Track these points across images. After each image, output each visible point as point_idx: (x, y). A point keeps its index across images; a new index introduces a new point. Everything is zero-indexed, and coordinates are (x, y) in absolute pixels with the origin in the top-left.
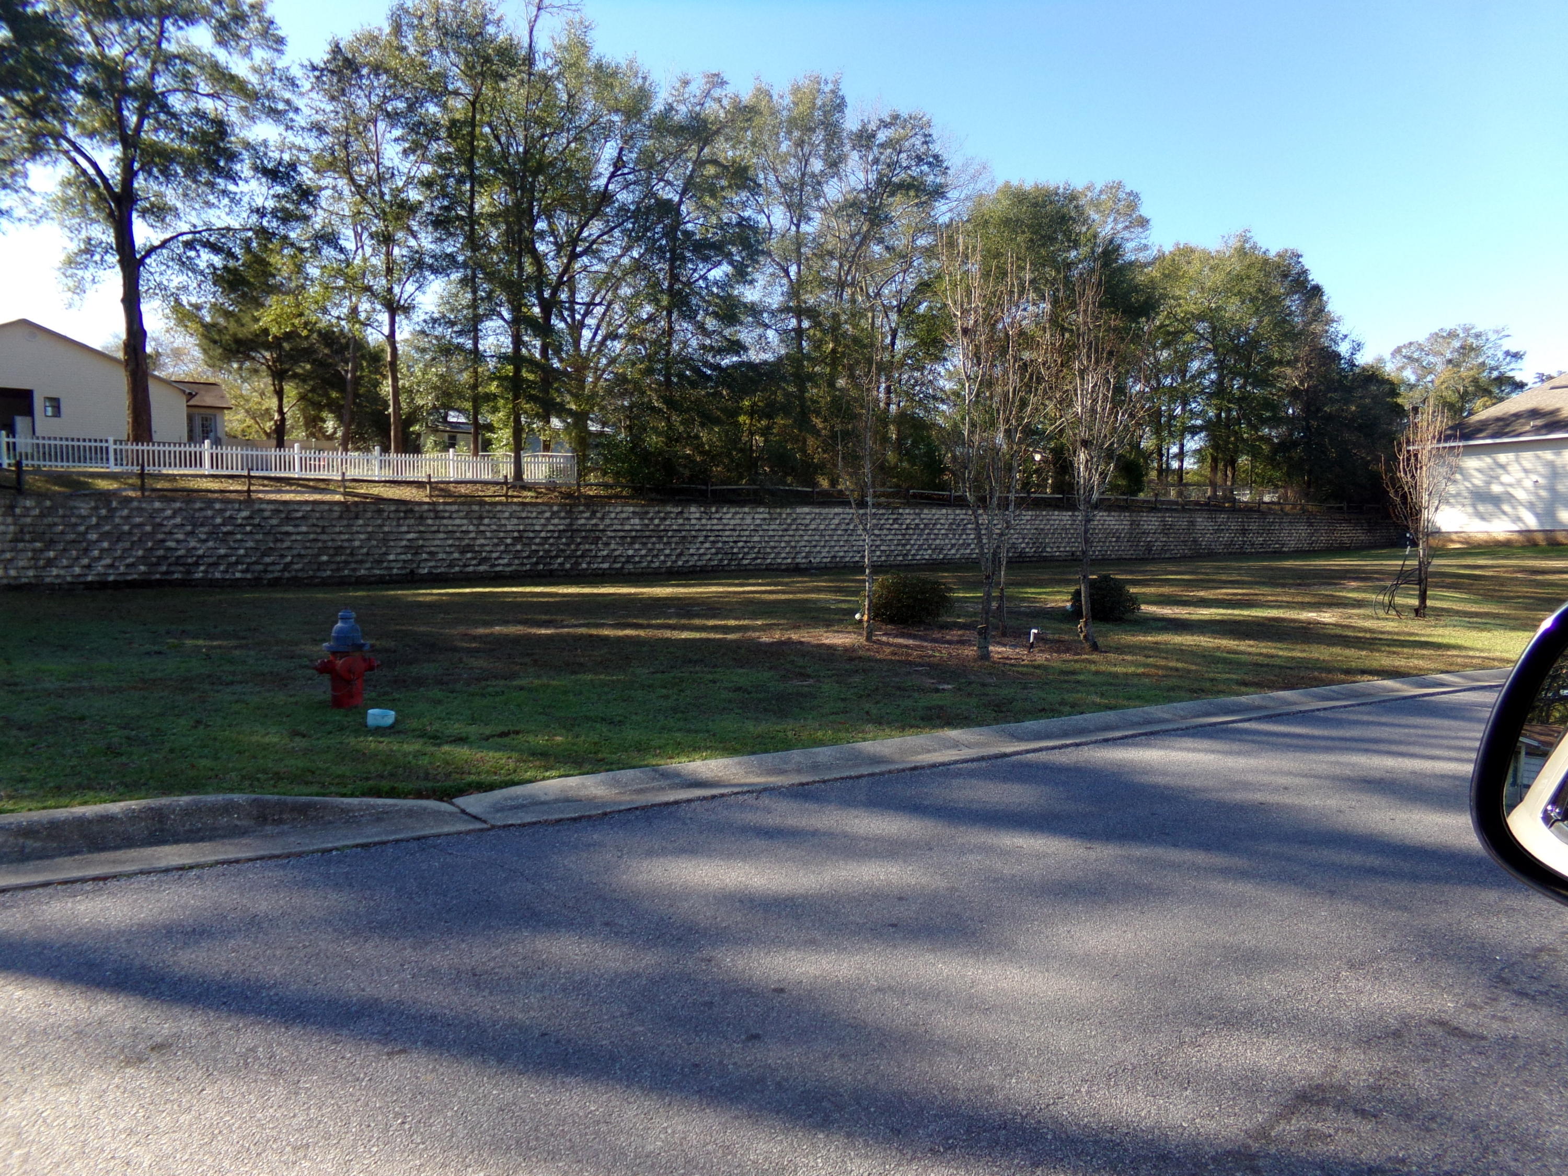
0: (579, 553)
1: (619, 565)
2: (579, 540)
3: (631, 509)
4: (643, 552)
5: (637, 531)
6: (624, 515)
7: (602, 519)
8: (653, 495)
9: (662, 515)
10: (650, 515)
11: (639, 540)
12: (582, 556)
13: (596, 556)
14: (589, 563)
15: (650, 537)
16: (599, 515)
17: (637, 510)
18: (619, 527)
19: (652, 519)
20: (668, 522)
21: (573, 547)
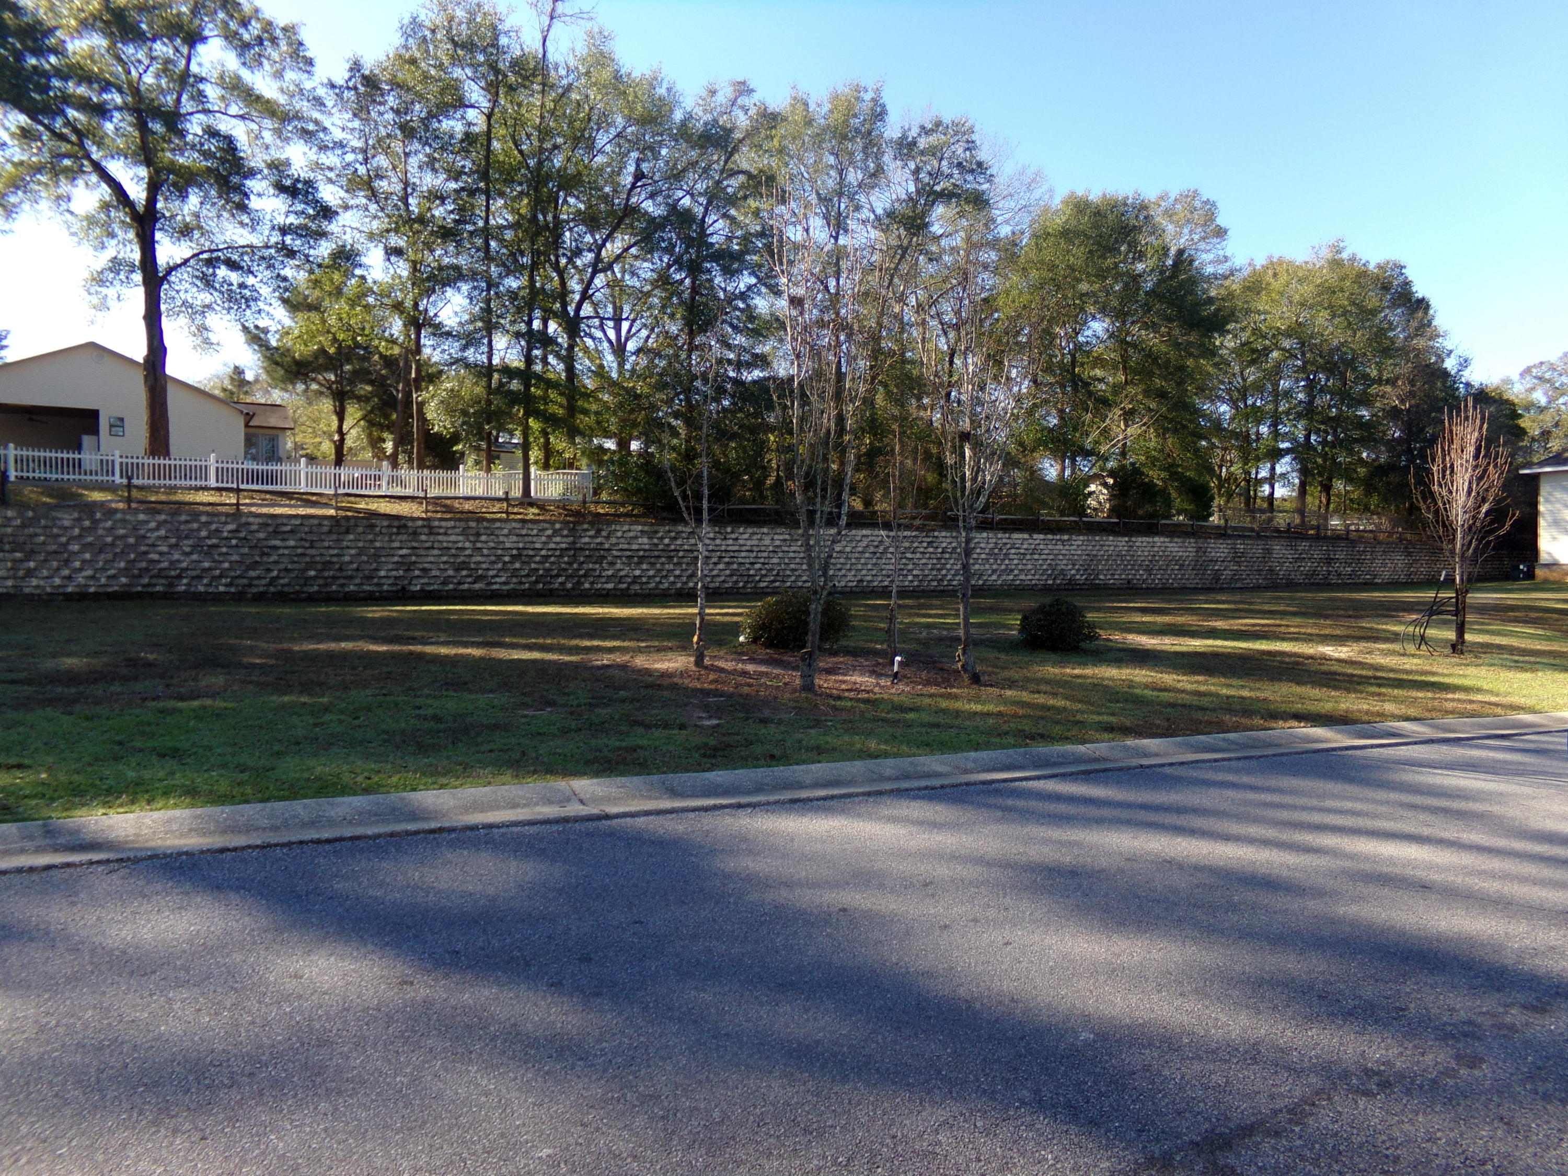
0: (582, 572)
1: (625, 586)
2: (582, 559)
3: (640, 528)
4: (651, 573)
5: (645, 550)
6: (631, 534)
7: (608, 537)
8: (665, 514)
9: (673, 534)
10: (660, 535)
11: (647, 560)
12: (585, 576)
13: (600, 576)
14: (592, 583)
15: (659, 557)
16: (604, 533)
17: (646, 528)
18: (626, 546)
19: (662, 538)
20: (679, 542)
21: (575, 566)
